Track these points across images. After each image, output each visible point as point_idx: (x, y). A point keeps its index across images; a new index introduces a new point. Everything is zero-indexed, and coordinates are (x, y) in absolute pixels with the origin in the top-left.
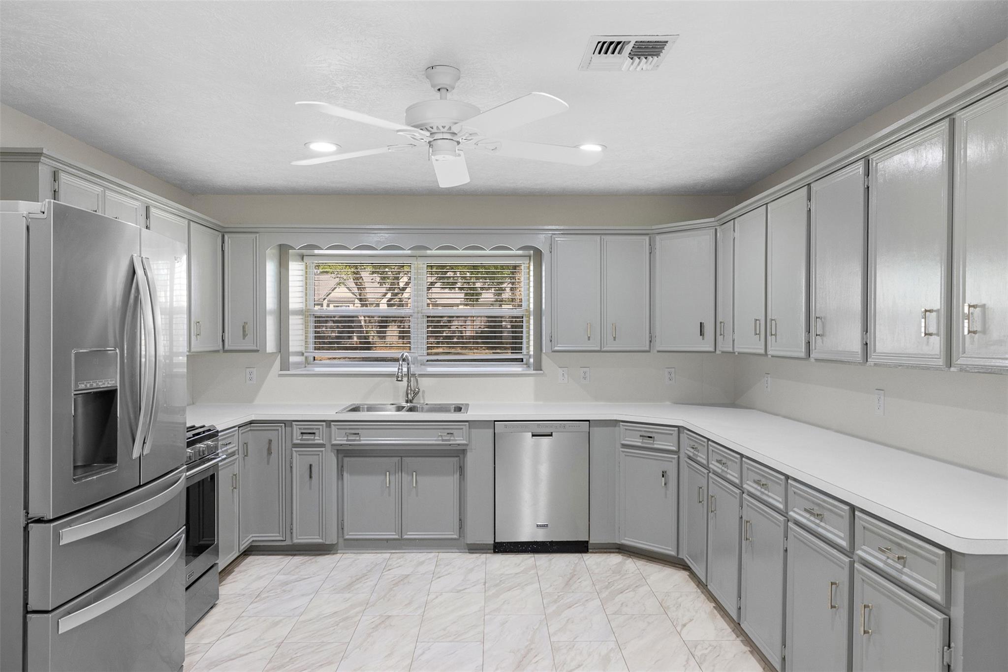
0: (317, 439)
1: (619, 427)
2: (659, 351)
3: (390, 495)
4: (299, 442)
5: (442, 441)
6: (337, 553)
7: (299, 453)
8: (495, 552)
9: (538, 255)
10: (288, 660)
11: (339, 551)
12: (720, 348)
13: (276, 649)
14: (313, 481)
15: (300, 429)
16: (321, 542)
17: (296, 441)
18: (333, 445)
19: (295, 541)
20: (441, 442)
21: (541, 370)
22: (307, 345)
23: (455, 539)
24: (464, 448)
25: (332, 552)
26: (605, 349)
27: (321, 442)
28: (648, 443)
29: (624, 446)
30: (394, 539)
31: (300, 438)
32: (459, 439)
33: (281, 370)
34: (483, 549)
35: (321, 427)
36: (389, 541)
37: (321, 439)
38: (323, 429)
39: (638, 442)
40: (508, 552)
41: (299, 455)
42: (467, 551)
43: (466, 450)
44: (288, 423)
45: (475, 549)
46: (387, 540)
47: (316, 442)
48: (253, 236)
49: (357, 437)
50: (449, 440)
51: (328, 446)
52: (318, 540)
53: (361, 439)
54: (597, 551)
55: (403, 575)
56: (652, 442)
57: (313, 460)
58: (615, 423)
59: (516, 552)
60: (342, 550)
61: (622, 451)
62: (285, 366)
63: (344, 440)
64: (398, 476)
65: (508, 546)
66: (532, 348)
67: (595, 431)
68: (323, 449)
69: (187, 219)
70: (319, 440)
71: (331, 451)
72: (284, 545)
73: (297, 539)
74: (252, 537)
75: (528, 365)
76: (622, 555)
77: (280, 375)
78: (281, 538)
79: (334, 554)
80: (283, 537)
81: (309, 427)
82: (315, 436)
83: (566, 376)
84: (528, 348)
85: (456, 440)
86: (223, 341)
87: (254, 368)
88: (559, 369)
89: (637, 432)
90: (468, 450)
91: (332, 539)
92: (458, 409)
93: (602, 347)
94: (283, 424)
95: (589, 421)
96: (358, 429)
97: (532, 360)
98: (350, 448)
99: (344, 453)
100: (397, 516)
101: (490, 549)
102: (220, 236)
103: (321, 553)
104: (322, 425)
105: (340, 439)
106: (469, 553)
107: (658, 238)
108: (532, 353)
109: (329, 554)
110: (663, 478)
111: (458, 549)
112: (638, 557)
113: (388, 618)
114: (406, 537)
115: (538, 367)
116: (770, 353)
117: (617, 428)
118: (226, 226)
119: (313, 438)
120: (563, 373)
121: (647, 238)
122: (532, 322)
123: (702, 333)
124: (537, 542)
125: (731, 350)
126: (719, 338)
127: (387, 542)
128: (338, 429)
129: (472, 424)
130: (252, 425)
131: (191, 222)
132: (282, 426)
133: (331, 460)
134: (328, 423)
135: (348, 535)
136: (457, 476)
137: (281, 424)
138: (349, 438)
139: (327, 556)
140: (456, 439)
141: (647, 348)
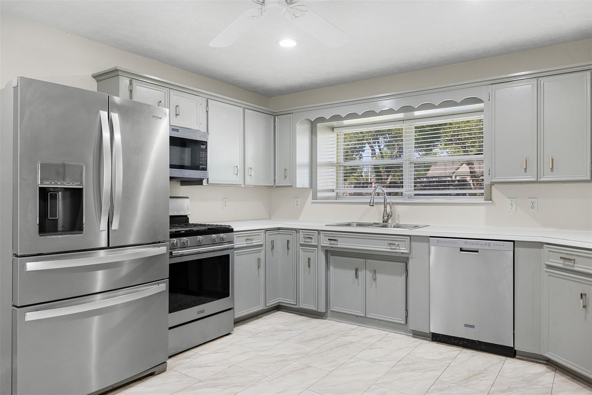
0: (313, 242)
1: (544, 248)
3: (358, 285)
4: (303, 243)
5: (391, 249)
6: (326, 319)
7: (303, 250)
8: (433, 340)
10: (224, 376)
11: (328, 318)
13: (227, 367)
14: (311, 269)
15: (304, 234)
16: (315, 310)
17: (301, 243)
18: (322, 247)
20: (389, 250)
21: (491, 200)
22: (337, 185)
23: (402, 324)
24: (407, 256)
25: (324, 318)
26: (542, 179)
27: (315, 244)
28: (568, 265)
29: (549, 266)
30: (361, 317)
31: (304, 240)
32: (403, 249)
33: (312, 200)
34: (424, 336)
35: (315, 234)
36: (358, 317)
37: (315, 242)
38: (316, 235)
39: (560, 264)
40: (443, 342)
41: (303, 251)
42: (412, 335)
43: (409, 257)
44: (297, 230)
45: (417, 334)
46: (357, 316)
47: (313, 244)
48: (289, 115)
49: (336, 242)
50: (395, 249)
51: (320, 248)
52: (313, 308)
53: (338, 244)
54: (524, 358)
55: (350, 341)
56: (572, 264)
57: (310, 255)
58: (540, 245)
59: (449, 344)
60: (330, 317)
61: (546, 271)
62: (315, 197)
63: (328, 244)
64: (363, 272)
65: (443, 337)
67: (520, 251)
68: (316, 249)
69: (243, 107)
70: (314, 242)
71: (321, 251)
72: (296, 308)
73: (302, 305)
74: (280, 299)
76: (547, 368)
77: (312, 203)
78: (294, 303)
79: (324, 319)
80: (295, 302)
81: (309, 233)
82: (312, 240)
83: (514, 205)
85: (400, 250)
86: (275, 181)
87: (299, 198)
88: (508, 199)
89: (557, 254)
90: (410, 258)
91: (322, 309)
93: (539, 178)
94: (295, 231)
95: (514, 241)
96: (336, 237)
98: (332, 249)
99: (329, 253)
100: (363, 300)
101: (429, 337)
102: (273, 118)
103: (318, 317)
104: (316, 233)
105: (325, 243)
106: (413, 337)
109: (321, 319)
110: (582, 301)
111: (405, 332)
112: (563, 373)
113: (309, 367)
114: (368, 316)
115: (490, 197)
117: (542, 250)
118: (276, 111)
119: (310, 241)
120: (512, 202)
121: (589, 74)
124: (464, 338)
127: (357, 318)
128: (325, 236)
129: (413, 238)
130: (280, 230)
131: (245, 109)
132: (294, 232)
133: (322, 257)
134: (319, 232)
135: (333, 308)
137: (294, 231)
138: (331, 243)
139: (319, 320)
140: (401, 248)
141: (588, 178)
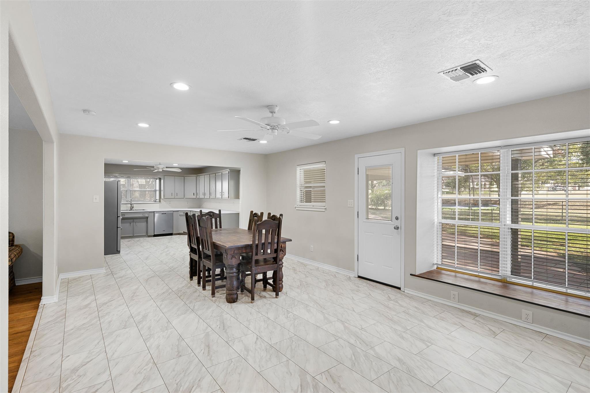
2: (186, 198)
12: (197, 197)
20: (143, 216)
23: (145, 235)
24: (148, 217)
29: (180, 215)
30: (132, 236)
46: (130, 236)
64: (133, 223)
100: (132, 231)
107: (185, 177)
108: (158, 199)
111: (146, 237)
114: (134, 235)
116: (205, 198)
122: (158, 192)
123: (194, 195)
126: (197, 196)
129: (150, 212)
136: (146, 223)
140: (146, 215)
141: (183, 198)
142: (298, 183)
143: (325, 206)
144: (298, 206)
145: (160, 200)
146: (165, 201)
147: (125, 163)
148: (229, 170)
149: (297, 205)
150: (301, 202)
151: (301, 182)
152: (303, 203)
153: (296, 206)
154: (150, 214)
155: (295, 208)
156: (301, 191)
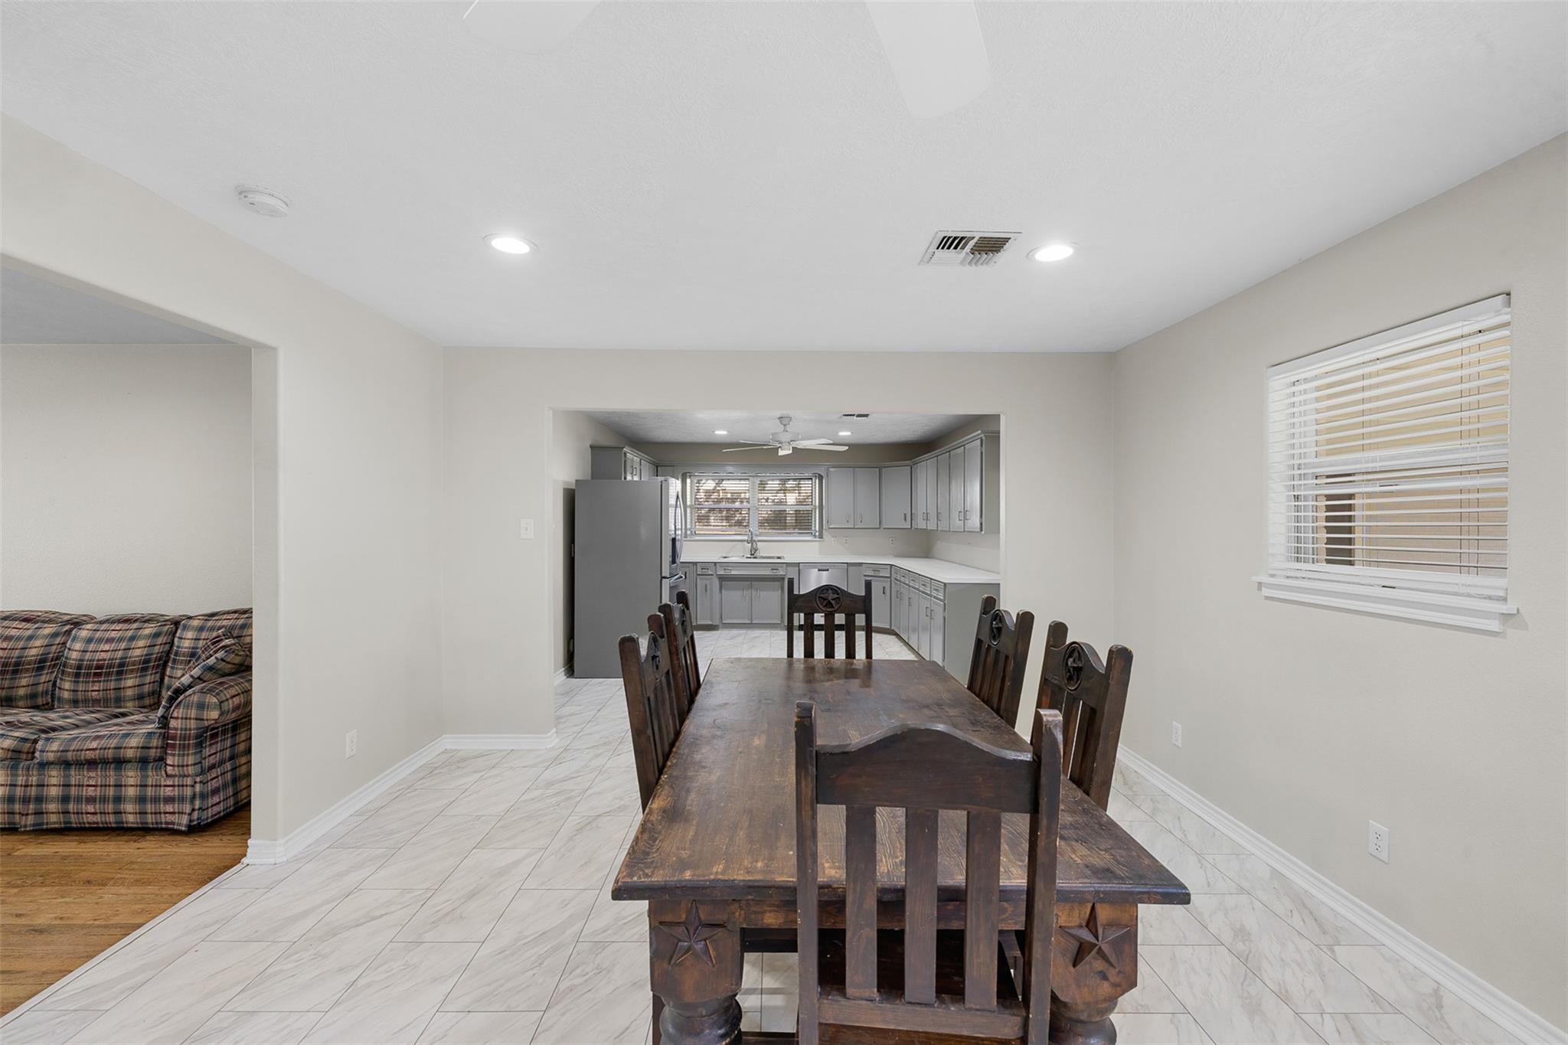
1: (863, 566)
2: (885, 528)
3: (746, 600)
4: (700, 573)
5: (772, 573)
9: (821, 478)
11: (720, 629)
12: (914, 526)
14: (707, 593)
15: (701, 566)
17: (698, 573)
18: (717, 574)
19: (699, 623)
20: (768, 574)
21: (822, 539)
23: (779, 623)
24: (784, 577)
27: (711, 573)
28: (877, 574)
29: (865, 575)
30: (748, 623)
32: (781, 572)
37: (711, 571)
38: (712, 566)
39: (872, 573)
41: (700, 579)
44: (695, 564)
47: (709, 573)
48: (674, 467)
49: (729, 570)
50: (776, 573)
51: (715, 575)
57: (708, 582)
58: (861, 564)
61: (864, 578)
63: (723, 572)
64: (750, 591)
66: (817, 527)
67: (850, 568)
68: (712, 577)
71: (716, 578)
75: (815, 536)
81: (705, 565)
82: (709, 570)
83: (836, 541)
84: (815, 527)
85: (779, 573)
89: (871, 569)
91: (716, 622)
92: (779, 558)
93: (855, 526)
95: (847, 563)
96: (730, 567)
97: (817, 534)
98: (726, 576)
99: (722, 579)
100: (749, 611)
103: (711, 629)
104: (712, 564)
105: (721, 572)
107: (884, 469)
108: (817, 529)
109: (715, 630)
110: (883, 590)
114: (754, 622)
115: (821, 536)
116: (939, 529)
119: (707, 571)
120: (834, 540)
121: (878, 469)
122: (817, 512)
123: (905, 520)
125: (925, 527)
126: (914, 521)
127: (745, 624)
128: (719, 566)
129: (788, 564)
132: (692, 565)
133: (716, 582)
134: (715, 563)
135: (725, 620)
136: (780, 591)
138: (725, 571)
141: (878, 526)
142: (1277, 456)
143: (1502, 593)
144: (1272, 580)
145: (822, 532)
146: (833, 537)
147: (721, 436)
148: (982, 433)
149: (1273, 576)
150: (1298, 560)
151: (1296, 452)
152: (1310, 566)
153: (1265, 579)
154: (788, 568)
155: (1260, 589)
156: (1297, 498)
